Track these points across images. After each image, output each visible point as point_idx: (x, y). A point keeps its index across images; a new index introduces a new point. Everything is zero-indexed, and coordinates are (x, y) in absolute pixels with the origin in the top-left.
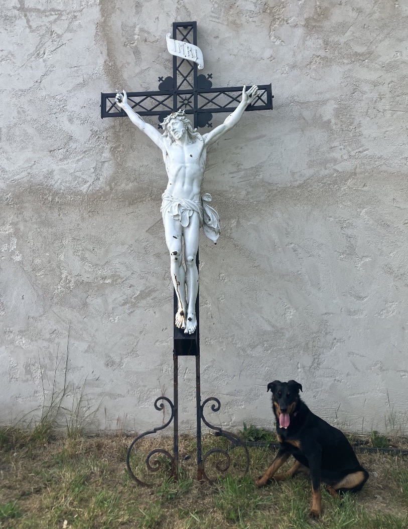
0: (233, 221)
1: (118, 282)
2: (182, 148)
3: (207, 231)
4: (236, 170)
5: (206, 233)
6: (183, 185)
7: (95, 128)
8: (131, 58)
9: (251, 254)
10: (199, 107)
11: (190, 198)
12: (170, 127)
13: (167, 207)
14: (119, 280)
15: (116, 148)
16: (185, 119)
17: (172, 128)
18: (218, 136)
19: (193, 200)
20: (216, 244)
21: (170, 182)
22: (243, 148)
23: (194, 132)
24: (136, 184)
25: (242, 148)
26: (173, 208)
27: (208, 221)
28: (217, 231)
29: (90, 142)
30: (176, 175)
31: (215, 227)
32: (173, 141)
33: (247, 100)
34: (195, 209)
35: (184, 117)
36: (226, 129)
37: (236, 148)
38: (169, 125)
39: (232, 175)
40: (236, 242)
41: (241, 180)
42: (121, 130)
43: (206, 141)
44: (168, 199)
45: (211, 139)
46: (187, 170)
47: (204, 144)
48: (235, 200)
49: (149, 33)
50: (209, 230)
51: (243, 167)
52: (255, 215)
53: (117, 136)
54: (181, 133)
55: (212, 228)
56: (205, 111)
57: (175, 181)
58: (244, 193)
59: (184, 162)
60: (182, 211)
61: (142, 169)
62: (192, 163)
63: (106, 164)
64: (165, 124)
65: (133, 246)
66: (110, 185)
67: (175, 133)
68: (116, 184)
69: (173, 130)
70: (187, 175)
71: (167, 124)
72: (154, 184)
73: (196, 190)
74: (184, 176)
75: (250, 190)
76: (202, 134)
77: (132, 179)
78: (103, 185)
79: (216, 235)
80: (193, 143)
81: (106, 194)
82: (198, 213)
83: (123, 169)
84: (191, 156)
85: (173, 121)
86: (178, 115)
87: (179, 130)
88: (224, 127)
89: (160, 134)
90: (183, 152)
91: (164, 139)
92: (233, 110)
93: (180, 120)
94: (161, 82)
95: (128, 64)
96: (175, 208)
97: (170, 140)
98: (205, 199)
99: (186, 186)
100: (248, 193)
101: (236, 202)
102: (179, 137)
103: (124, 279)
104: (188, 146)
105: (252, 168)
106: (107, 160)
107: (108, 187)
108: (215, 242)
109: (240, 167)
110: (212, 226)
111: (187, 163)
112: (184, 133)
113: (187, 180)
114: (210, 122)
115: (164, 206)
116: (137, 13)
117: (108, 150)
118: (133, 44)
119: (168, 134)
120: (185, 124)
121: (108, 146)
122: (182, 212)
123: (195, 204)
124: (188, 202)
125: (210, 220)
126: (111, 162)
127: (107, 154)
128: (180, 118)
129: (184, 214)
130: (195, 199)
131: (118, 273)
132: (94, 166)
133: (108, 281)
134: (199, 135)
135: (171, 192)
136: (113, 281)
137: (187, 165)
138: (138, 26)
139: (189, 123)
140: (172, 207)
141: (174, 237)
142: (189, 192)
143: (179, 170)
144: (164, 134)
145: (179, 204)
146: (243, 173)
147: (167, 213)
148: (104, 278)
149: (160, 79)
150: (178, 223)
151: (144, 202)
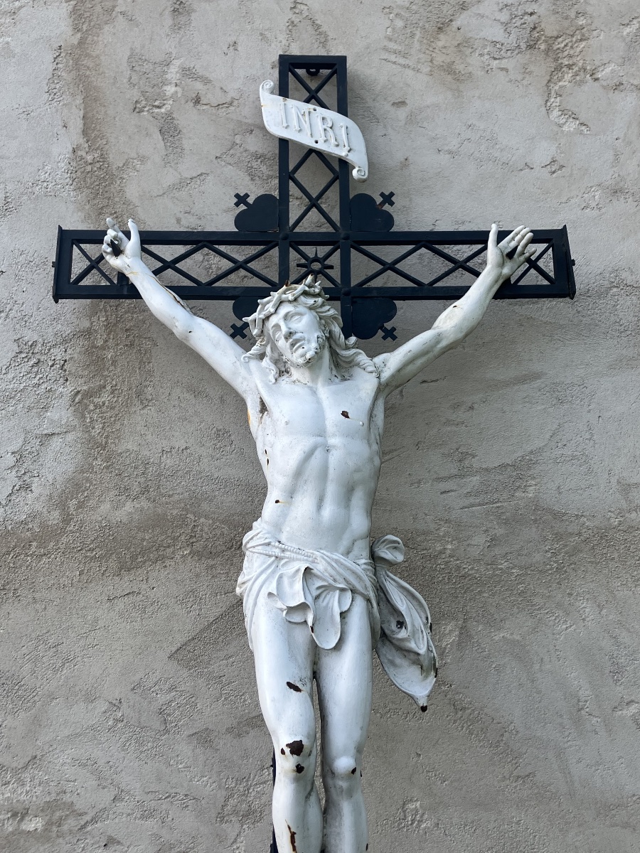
0: (449, 628)
1: (65, 828)
2: (314, 392)
3: (392, 663)
4: (454, 471)
5: (391, 671)
6: (319, 506)
7: (30, 336)
8: (154, 145)
9: (507, 735)
10: (354, 282)
11: (342, 549)
12: (277, 327)
13: (263, 577)
14: (71, 823)
15: (89, 394)
16: (323, 305)
17: (284, 329)
18: (419, 362)
19: (351, 555)
20: (424, 709)
21: (273, 494)
22: (476, 406)
23: (347, 348)
24: (144, 503)
25: (472, 408)
26: (286, 581)
27: (394, 626)
28: (426, 663)
29: (10, 376)
30: (299, 473)
31: (422, 650)
32: (283, 371)
33: (502, 265)
34: (359, 587)
35: (320, 300)
36: (444, 343)
37: (456, 406)
38: (274, 320)
39: (443, 486)
40: (457, 697)
41: (472, 500)
42: (111, 343)
43: (386, 374)
44: (269, 550)
45: (399, 370)
46: (335, 459)
47: (380, 384)
48: (454, 563)
49: (206, 81)
50: (399, 660)
51: (475, 463)
52: (515, 609)
53: (95, 361)
54: (314, 345)
55: (410, 651)
56: (375, 294)
57: (291, 493)
58: (480, 540)
59: (321, 433)
60: (315, 593)
61: (168, 461)
62: (349, 434)
63: (56, 443)
64: (262, 316)
65: (125, 705)
66: (62, 505)
67: (293, 345)
68: (80, 506)
69: (290, 335)
70: (332, 473)
71: (268, 318)
72: (205, 506)
73: (359, 522)
74: (323, 475)
75: (500, 531)
76: (372, 355)
77: (136, 489)
78: (38, 507)
79: (426, 677)
80: (344, 379)
81: (47, 535)
82: (369, 600)
83: (108, 459)
84: (345, 414)
85: (284, 310)
86: (305, 293)
87: (305, 335)
88: (438, 338)
89: (240, 350)
90: (318, 402)
91: (253, 364)
92: (457, 293)
93: (311, 308)
94: (242, 207)
95: (143, 159)
96: (291, 584)
97: (273, 367)
98: (383, 555)
99: (329, 511)
100: (494, 542)
101: (458, 568)
102: (308, 356)
103: (88, 818)
104: (333, 387)
105: (503, 467)
106: (57, 431)
107: (56, 514)
108: (422, 702)
109: (466, 463)
110: (412, 645)
111: (334, 435)
112: (321, 347)
113: (332, 490)
114: (388, 325)
115: (254, 574)
116: (176, 27)
117: (66, 400)
118: (159, 107)
119: (268, 349)
120: (323, 322)
121: (68, 390)
122: (317, 597)
123: (359, 570)
124: (337, 561)
125: (401, 624)
126: (70, 437)
127: (60, 413)
128: (311, 301)
129: (322, 603)
130: (356, 551)
131: (67, 798)
132: (15, 447)
133: (33, 824)
134: (363, 358)
135: (277, 527)
136: (49, 824)
137: (333, 441)
138: (177, 63)
139: (334, 318)
140: (281, 577)
141: (289, 685)
142: (340, 527)
143: (309, 455)
144: (255, 349)
145: (307, 569)
146: (475, 480)
147: (263, 598)
148: (19, 814)
149: (241, 199)
150: (301, 636)
151: (168, 563)
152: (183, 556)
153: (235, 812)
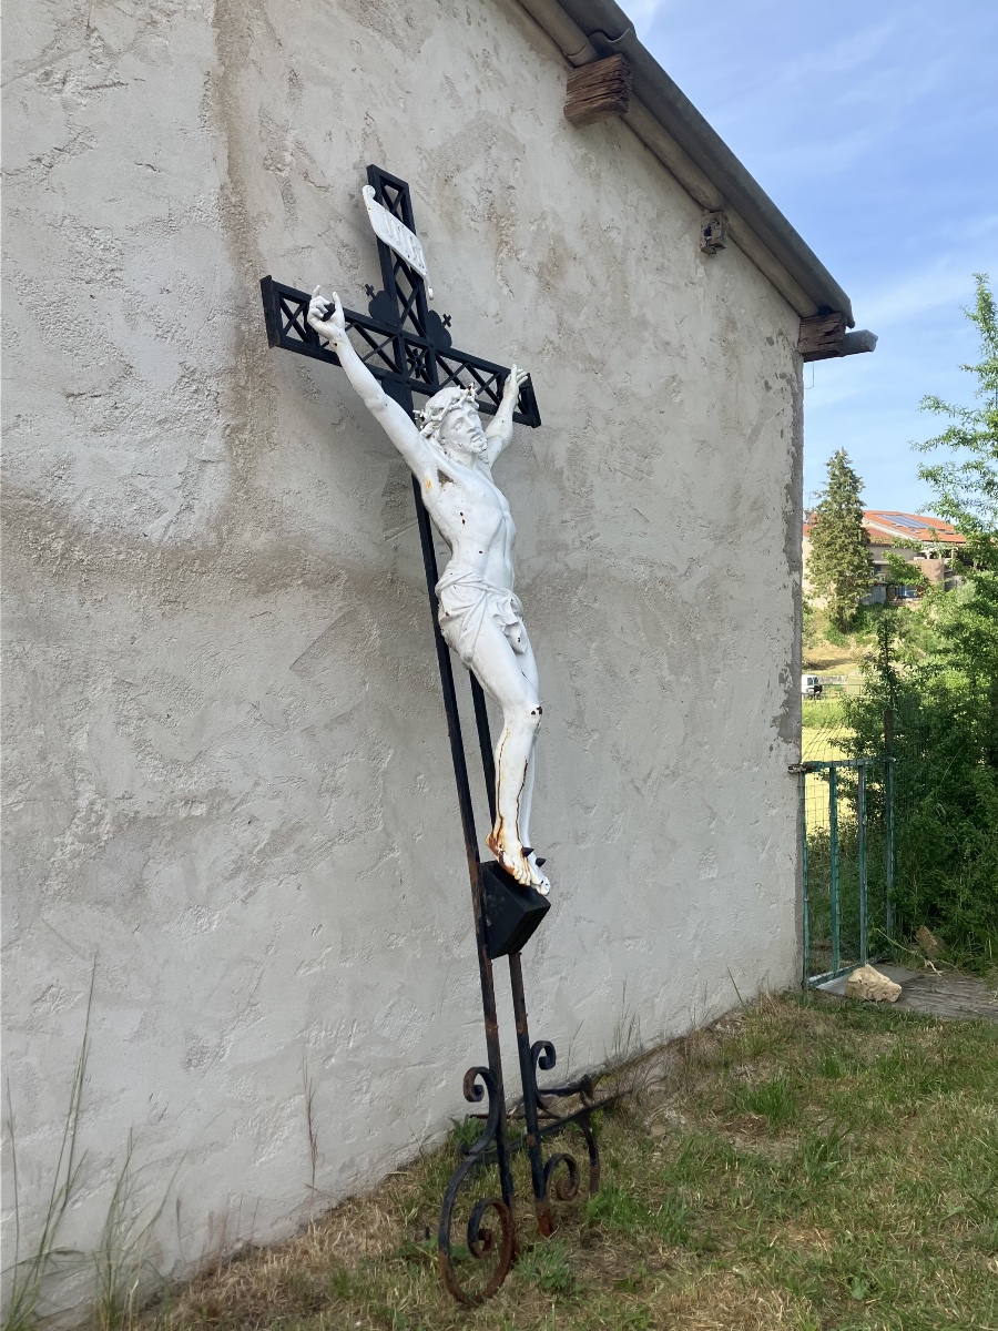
1: (222, 811)
6: (504, 558)
7: (192, 362)
8: (276, 205)
12: (461, 420)
13: (483, 604)
14: (226, 807)
15: (236, 430)
21: (474, 546)
24: (273, 537)
26: (500, 607)
29: (177, 397)
30: (495, 535)
38: (458, 414)
42: (249, 385)
46: (509, 525)
49: (313, 162)
53: (239, 403)
57: (488, 548)
59: (500, 507)
63: (210, 470)
65: (262, 706)
66: (217, 529)
67: (473, 436)
68: (230, 532)
69: (474, 429)
70: (508, 536)
71: (452, 410)
74: (505, 538)
77: (266, 523)
78: (202, 529)
81: (206, 556)
83: (246, 493)
85: (468, 408)
94: (371, 297)
95: (270, 217)
96: (504, 610)
99: (508, 563)
102: (484, 448)
103: (237, 801)
106: (212, 459)
107: (213, 535)
111: (506, 510)
115: (476, 602)
116: (293, 98)
117: (218, 432)
118: (280, 170)
121: (220, 421)
126: (221, 466)
127: (214, 443)
131: (223, 786)
132: (179, 469)
133: (200, 810)
135: (482, 570)
136: (211, 808)
137: (506, 514)
138: (293, 133)
143: (500, 523)
147: (488, 619)
148: (190, 801)
149: (369, 290)
151: (289, 589)
152: (299, 585)
153: (327, 790)
